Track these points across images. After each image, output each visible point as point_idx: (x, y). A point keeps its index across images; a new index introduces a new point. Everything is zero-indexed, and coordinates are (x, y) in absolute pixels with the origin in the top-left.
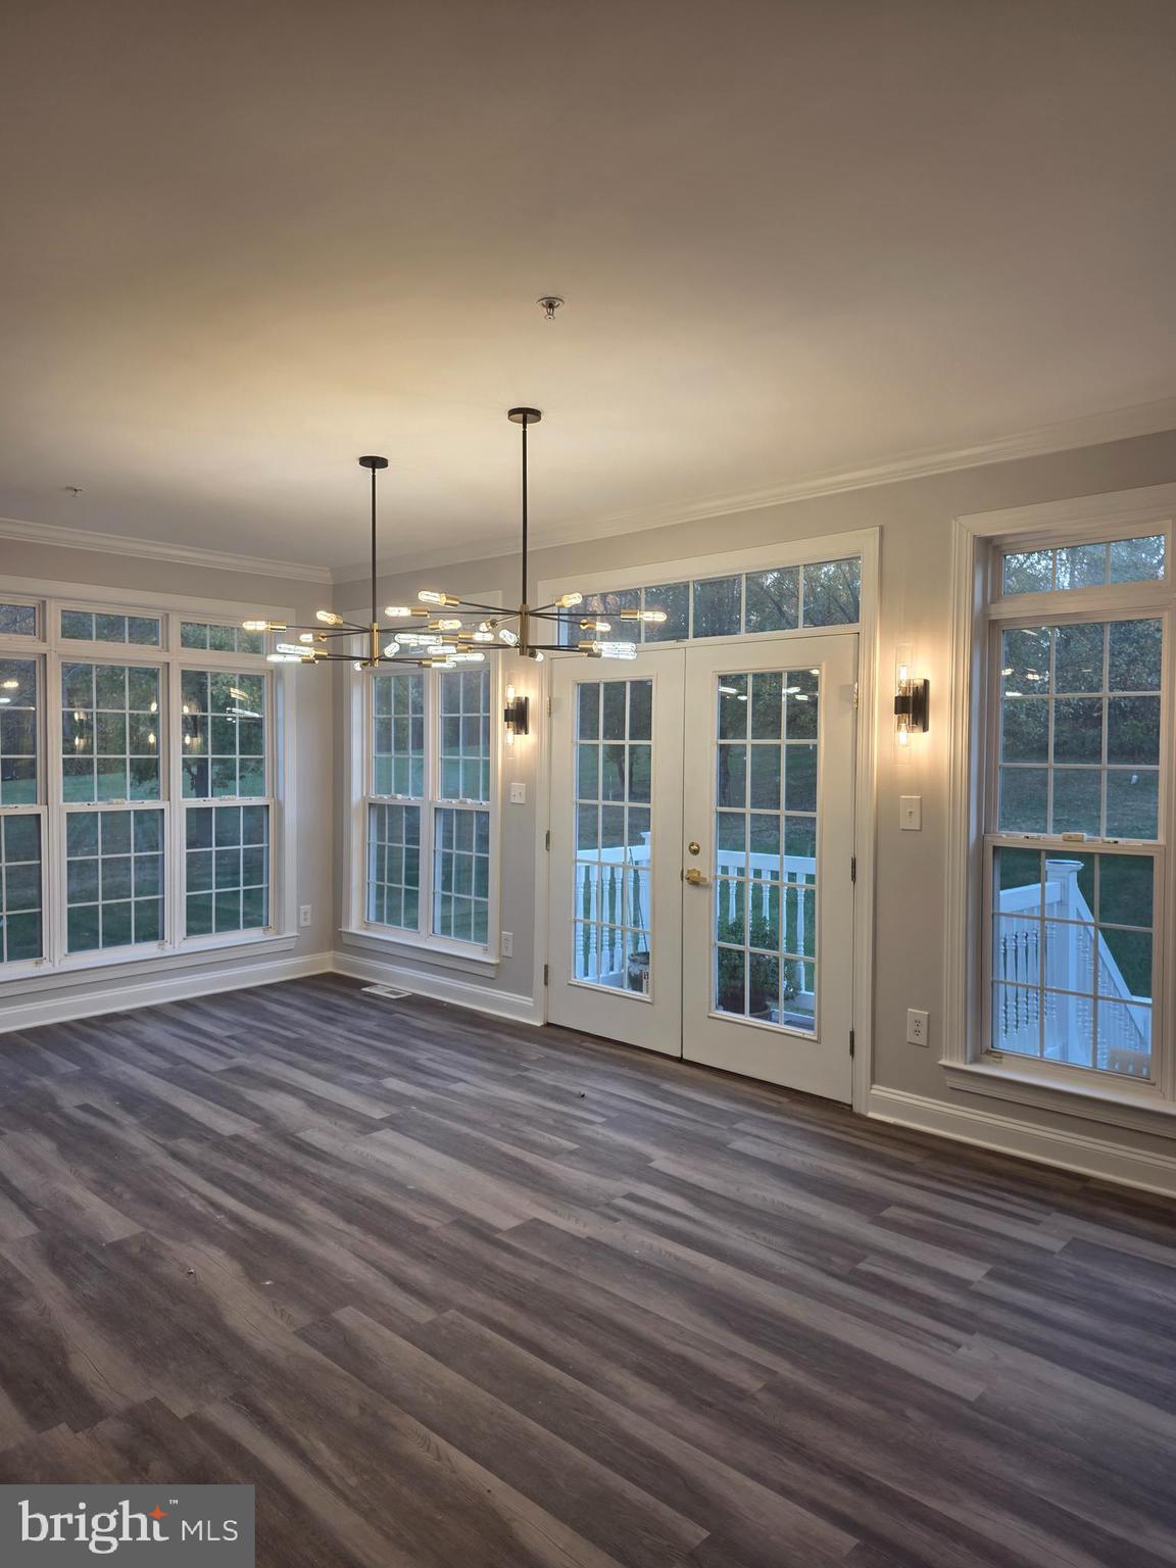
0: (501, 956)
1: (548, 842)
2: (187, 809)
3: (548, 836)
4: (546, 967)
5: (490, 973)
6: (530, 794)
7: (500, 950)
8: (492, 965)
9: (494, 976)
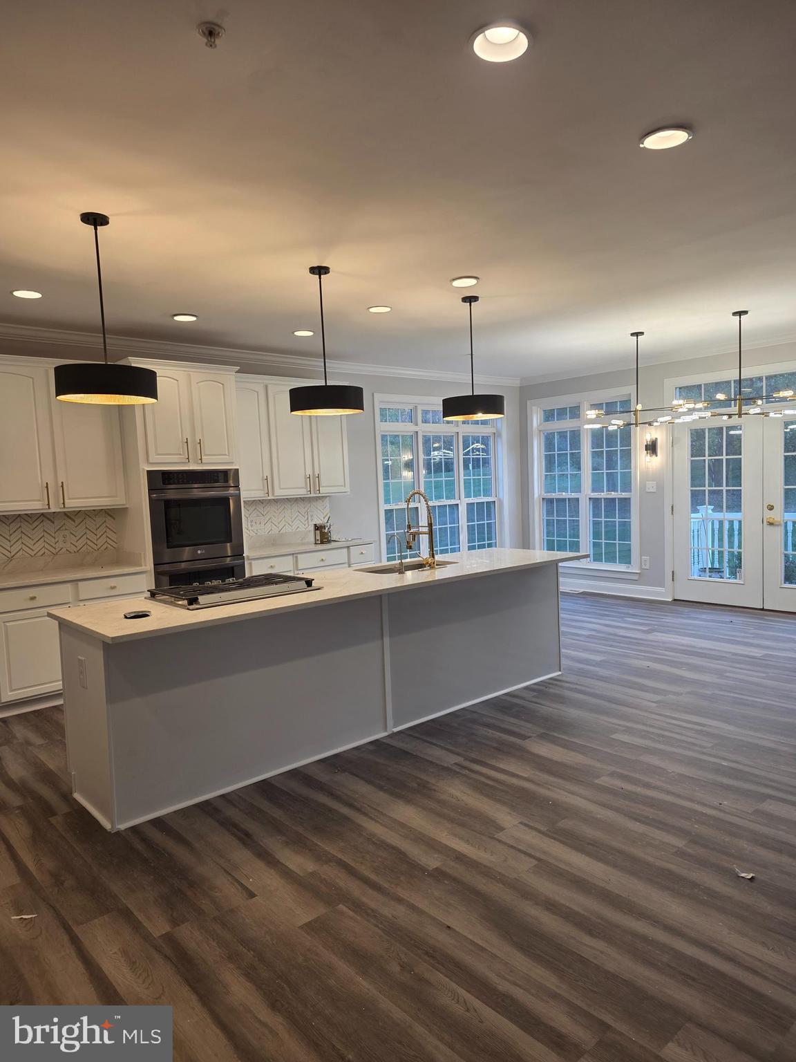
0: (641, 568)
1: (672, 510)
2: (467, 504)
3: (672, 507)
4: (673, 572)
5: (636, 577)
6: (660, 487)
7: (641, 564)
8: (637, 573)
9: (639, 579)
